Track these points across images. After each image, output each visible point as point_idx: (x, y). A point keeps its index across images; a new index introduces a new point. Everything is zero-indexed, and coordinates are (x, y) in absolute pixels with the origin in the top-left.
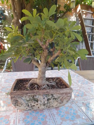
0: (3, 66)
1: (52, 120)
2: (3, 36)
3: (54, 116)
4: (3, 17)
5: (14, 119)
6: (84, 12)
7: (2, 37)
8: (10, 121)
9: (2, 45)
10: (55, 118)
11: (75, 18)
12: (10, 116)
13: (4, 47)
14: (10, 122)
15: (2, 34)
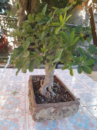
0: (5, 61)
1: (64, 127)
2: (6, 27)
3: (66, 123)
4: (7, 6)
5: (24, 123)
6: (96, 7)
7: (5, 29)
8: (19, 125)
9: (5, 37)
10: (67, 124)
11: (85, 12)
12: (19, 120)
13: (7, 39)
14: (19, 127)
15: (6, 25)
